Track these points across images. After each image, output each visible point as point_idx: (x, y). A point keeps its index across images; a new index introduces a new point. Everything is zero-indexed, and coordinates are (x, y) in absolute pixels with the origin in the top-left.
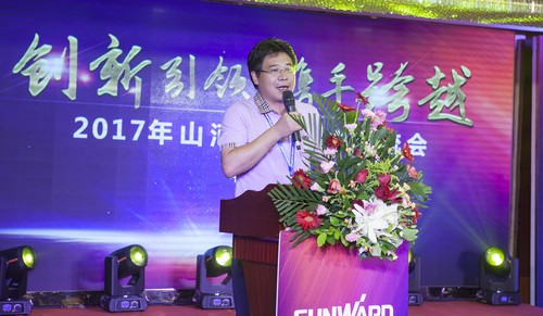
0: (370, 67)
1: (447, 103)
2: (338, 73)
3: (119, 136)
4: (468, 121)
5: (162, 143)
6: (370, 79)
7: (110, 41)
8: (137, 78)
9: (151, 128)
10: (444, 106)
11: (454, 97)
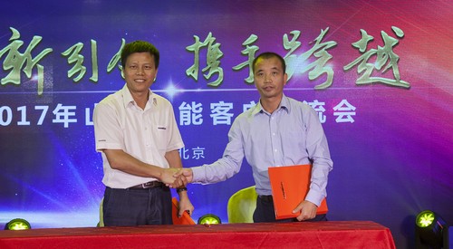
0: (285, 36)
1: (377, 65)
2: (250, 45)
3: (24, 122)
4: (404, 83)
5: (66, 126)
6: (286, 48)
7: (11, 33)
8: (39, 66)
9: (55, 112)
10: (374, 69)
11: (386, 58)
